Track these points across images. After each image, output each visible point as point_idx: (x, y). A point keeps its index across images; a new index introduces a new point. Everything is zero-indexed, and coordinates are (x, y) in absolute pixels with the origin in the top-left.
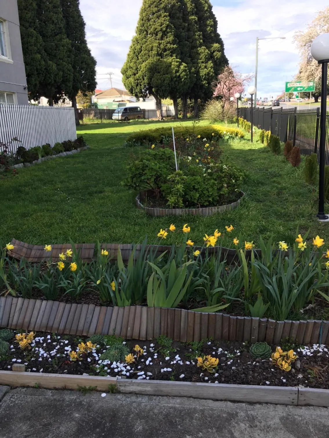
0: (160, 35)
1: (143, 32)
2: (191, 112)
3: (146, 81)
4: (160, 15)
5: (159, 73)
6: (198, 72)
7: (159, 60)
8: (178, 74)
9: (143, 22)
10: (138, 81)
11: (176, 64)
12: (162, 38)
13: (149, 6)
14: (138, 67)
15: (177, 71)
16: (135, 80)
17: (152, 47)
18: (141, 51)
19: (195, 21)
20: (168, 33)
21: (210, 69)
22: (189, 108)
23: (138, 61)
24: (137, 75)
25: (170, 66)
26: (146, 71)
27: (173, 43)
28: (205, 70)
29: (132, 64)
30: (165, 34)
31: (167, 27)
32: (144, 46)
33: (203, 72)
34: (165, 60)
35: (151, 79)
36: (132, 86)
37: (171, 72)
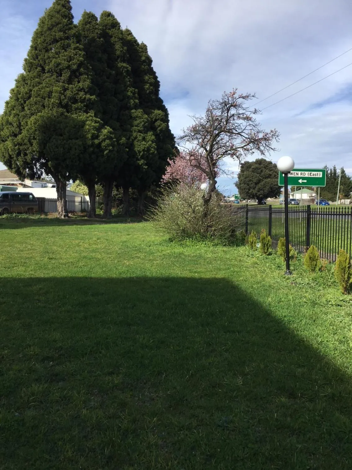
0: (66, 75)
1: (36, 68)
2: (118, 206)
3: (35, 147)
4: (69, 46)
5: (61, 135)
6: (131, 146)
7: (62, 114)
8: (96, 141)
9: (37, 52)
10: (21, 148)
11: (93, 124)
12: (70, 81)
13: (50, 29)
14: (22, 123)
15: (95, 137)
16: (16, 146)
17: (51, 92)
18: (29, 97)
19: (128, 70)
20: (81, 74)
21: (150, 142)
22: (114, 200)
23: (23, 113)
24: (20, 137)
25: (83, 127)
26: (36, 130)
27: (90, 91)
28: (143, 143)
29: (11, 119)
30: (75, 75)
31: (80, 65)
32: (36, 89)
33: (140, 146)
34: (74, 116)
35: (45, 145)
36: (10, 156)
37: (84, 137)
